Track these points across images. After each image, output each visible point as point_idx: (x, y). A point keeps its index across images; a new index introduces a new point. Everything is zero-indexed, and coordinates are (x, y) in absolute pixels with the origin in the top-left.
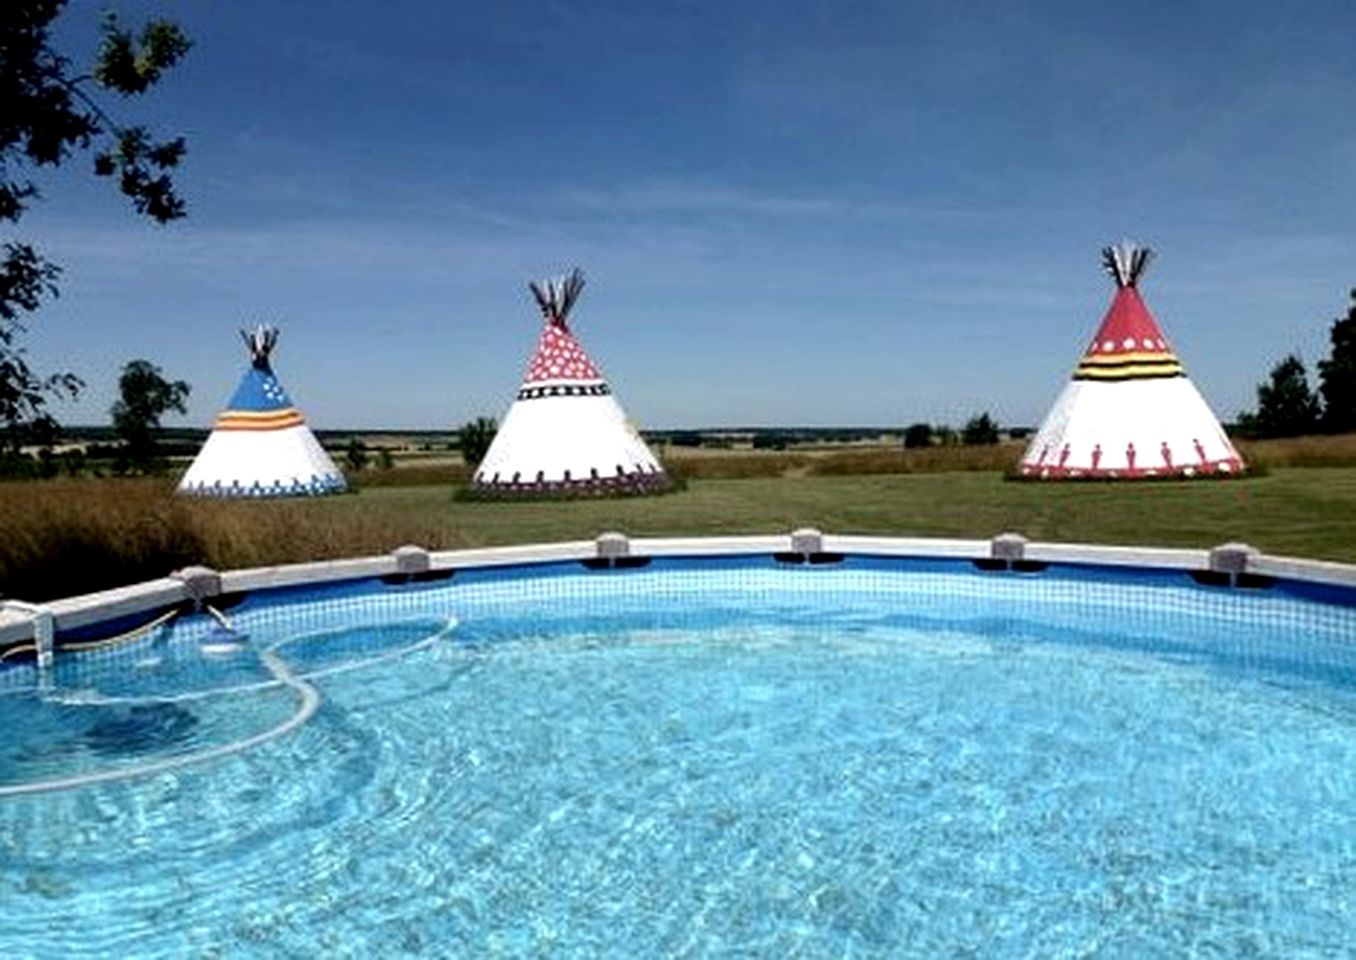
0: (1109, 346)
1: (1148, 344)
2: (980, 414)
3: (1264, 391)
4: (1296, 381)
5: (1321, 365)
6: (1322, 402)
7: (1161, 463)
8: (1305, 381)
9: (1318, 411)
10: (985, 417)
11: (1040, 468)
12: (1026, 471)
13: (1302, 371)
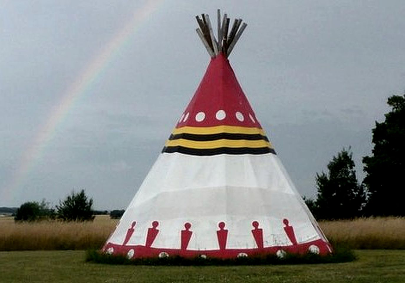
0: (200, 117)
1: (240, 116)
2: (78, 192)
3: (322, 180)
4: (347, 173)
5: (366, 160)
6: (367, 192)
7: (252, 245)
8: (354, 173)
9: (363, 199)
10: (82, 194)
11: (125, 248)
12: (111, 250)
13: (352, 164)
